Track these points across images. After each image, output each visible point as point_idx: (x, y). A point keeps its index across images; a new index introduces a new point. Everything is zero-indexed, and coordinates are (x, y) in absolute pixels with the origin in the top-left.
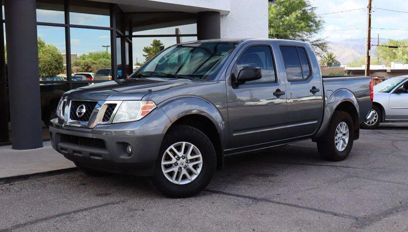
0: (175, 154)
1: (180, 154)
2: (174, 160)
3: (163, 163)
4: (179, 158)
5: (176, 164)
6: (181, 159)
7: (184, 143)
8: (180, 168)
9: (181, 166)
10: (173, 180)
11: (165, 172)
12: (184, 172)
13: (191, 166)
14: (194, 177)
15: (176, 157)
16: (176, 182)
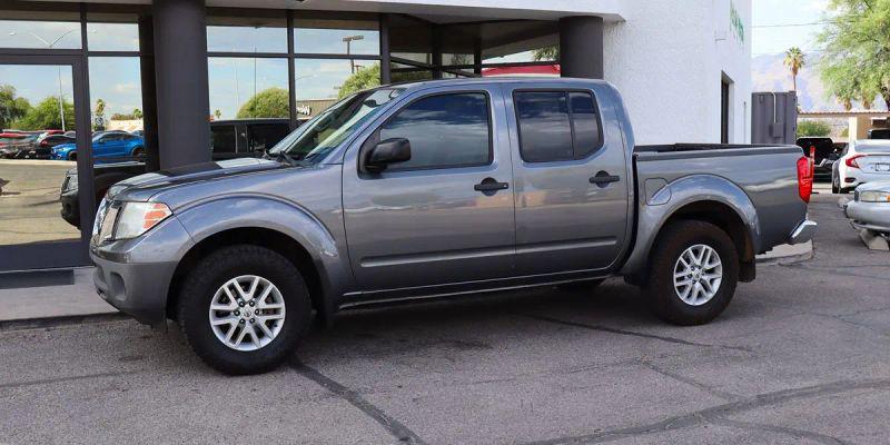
0: (238, 296)
1: (247, 296)
2: (234, 305)
3: (214, 306)
4: (243, 304)
5: (237, 313)
6: (247, 305)
7: (257, 279)
8: (243, 322)
9: (246, 318)
10: (225, 340)
11: (214, 323)
12: (248, 329)
13: (262, 320)
14: (265, 342)
15: (239, 300)
16: (231, 345)
